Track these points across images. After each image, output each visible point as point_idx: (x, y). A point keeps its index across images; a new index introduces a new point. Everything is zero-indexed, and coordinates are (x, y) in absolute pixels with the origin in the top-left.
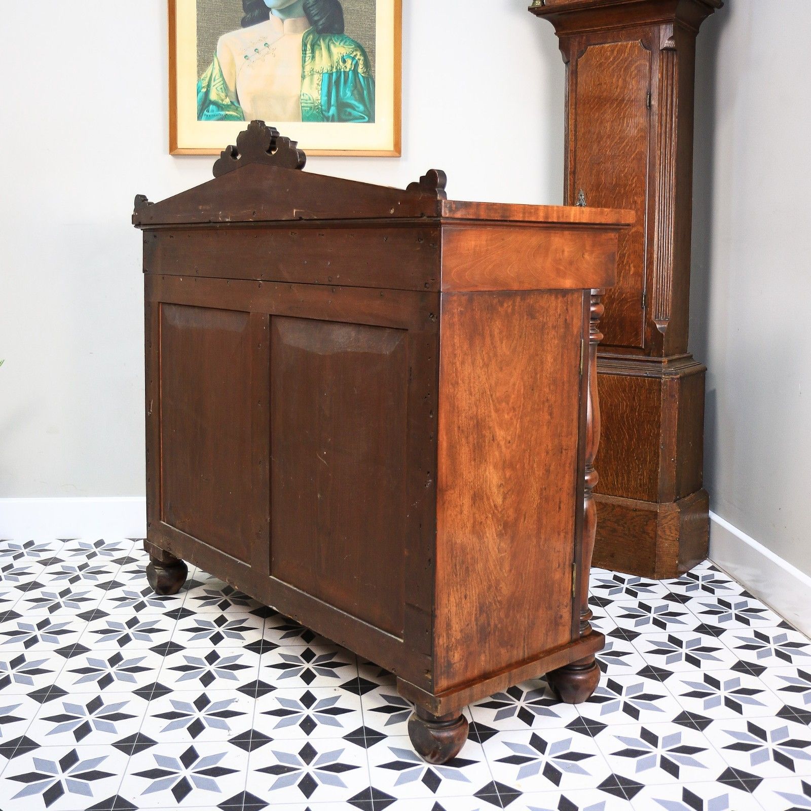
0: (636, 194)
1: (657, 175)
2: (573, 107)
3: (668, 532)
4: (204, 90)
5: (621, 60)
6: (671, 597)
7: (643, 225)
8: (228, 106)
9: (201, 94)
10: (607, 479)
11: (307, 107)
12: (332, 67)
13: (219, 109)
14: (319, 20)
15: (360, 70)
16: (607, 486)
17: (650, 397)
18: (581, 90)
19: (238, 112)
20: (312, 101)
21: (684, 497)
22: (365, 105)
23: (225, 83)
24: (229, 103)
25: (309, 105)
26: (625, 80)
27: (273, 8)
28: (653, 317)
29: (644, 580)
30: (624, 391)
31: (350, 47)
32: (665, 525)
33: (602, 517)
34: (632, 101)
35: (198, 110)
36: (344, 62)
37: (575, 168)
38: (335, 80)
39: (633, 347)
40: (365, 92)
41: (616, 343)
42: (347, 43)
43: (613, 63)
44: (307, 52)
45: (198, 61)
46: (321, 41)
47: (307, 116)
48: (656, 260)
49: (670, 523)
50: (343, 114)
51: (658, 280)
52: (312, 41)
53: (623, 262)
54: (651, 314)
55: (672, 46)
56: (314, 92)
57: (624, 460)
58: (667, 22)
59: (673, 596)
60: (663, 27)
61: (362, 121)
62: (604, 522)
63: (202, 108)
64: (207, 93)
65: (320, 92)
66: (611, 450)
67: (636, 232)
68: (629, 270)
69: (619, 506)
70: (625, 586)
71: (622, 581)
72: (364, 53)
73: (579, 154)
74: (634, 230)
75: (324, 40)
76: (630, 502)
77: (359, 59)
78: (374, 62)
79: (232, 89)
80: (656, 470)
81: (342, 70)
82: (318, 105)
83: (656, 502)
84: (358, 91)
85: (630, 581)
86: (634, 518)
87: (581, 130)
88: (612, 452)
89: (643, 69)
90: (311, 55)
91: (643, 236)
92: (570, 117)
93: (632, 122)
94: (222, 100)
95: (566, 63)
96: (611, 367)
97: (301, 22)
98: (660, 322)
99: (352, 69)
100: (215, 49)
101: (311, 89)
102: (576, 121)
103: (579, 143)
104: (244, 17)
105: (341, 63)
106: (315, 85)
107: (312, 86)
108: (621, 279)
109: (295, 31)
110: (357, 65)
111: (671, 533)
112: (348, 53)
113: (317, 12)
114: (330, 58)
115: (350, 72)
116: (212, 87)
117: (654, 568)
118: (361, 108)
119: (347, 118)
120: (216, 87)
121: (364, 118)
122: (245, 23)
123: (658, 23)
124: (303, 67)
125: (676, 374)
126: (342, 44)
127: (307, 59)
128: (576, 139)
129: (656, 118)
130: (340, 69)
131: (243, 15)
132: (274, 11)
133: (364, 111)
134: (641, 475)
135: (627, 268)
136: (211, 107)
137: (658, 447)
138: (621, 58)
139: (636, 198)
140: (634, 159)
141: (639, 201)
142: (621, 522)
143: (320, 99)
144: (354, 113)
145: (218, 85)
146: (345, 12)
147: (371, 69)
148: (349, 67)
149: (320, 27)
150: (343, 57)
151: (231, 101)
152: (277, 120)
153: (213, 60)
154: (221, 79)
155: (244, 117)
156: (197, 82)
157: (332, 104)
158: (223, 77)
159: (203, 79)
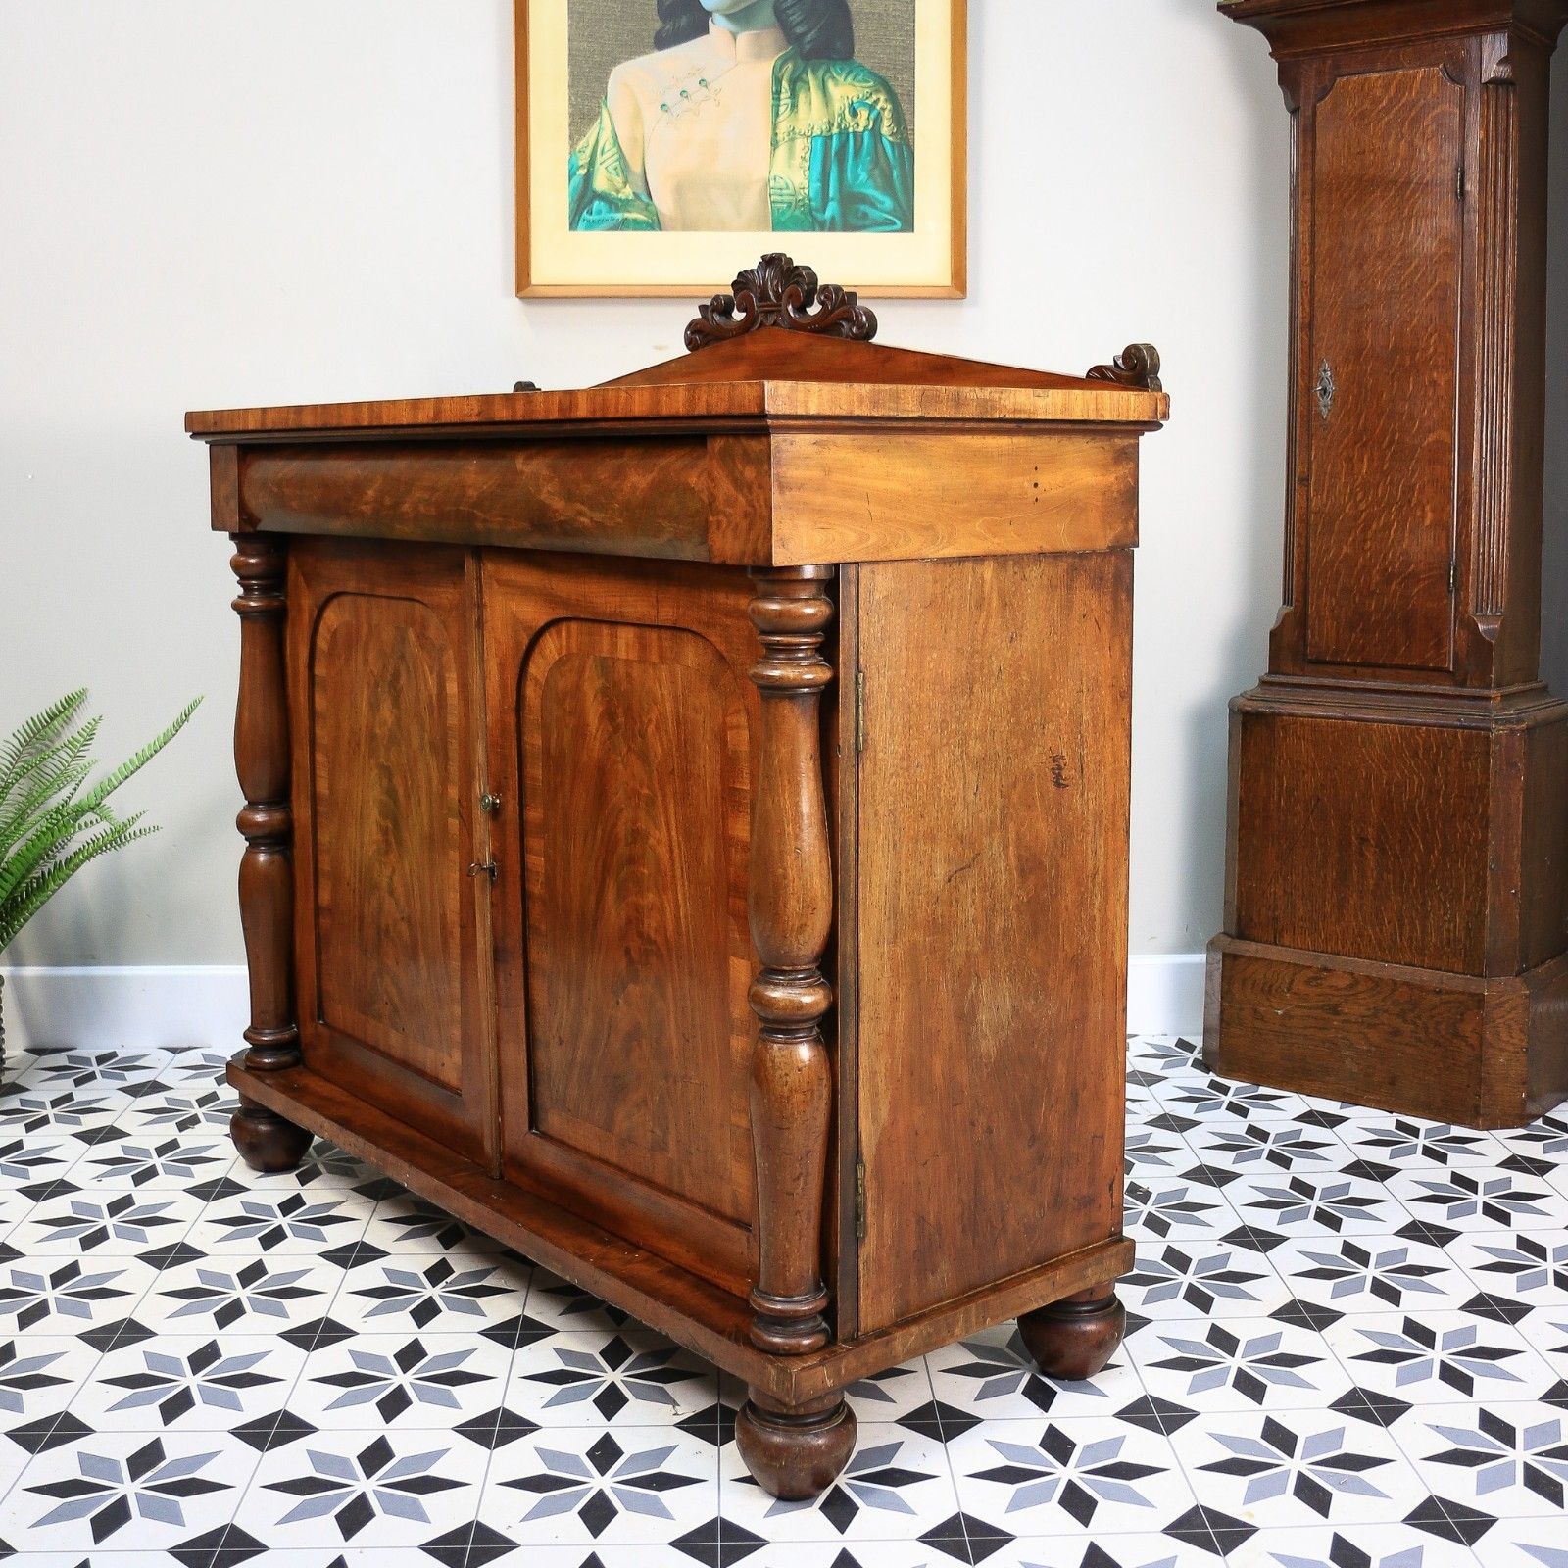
0: (1435, 366)
1: (1478, 329)
2: (1308, 197)
3: (1504, 1036)
4: (583, 172)
5: (1404, 105)
6: (1513, 1163)
7: (1450, 429)
8: (628, 201)
9: (577, 180)
10: (1381, 930)
11: (782, 203)
12: (830, 125)
13: (611, 208)
14: (802, 35)
15: (886, 128)
16: (1380, 944)
17: (1467, 767)
18: (1323, 163)
19: (646, 213)
20: (791, 191)
21: (1535, 967)
22: (896, 199)
23: (622, 157)
24: (631, 197)
25: (786, 198)
26: (1411, 144)
27: (718, 11)
28: (1471, 608)
29: (1457, 1131)
30: (1415, 754)
31: (864, 85)
32: (1500, 1021)
33: (1372, 1006)
34: (1427, 184)
35: (571, 211)
36: (854, 113)
37: (1312, 316)
38: (835, 150)
39: (1434, 670)
40: (896, 173)
41: (1396, 661)
42: (860, 78)
43: (1387, 110)
44: (782, 96)
45: (572, 115)
46: (810, 74)
47: (783, 219)
48: (1477, 497)
49: (1510, 1016)
50: (852, 216)
51: (1481, 536)
52: (793, 73)
53: (1410, 501)
54: (1468, 604)
55: (1505, 76)
56: (796, 174)
57: (1414, 891)
58: (1494, 29)
59: (1519, 1162)
60: (1489, 38)
61: (890, 228)
62: (1375, 1016)
63: (579, 207)
64: (588, 178)
65: (807, 173)
66: (1389, 873)
67: (1436, 441)
68: (1423, 518)
69: (1406, 984)
70: (1421, 1141)
71: (1414, 1132)
72: (892, 97)
73: (1320, 289)
74: (1431, 438)
75: (815, 72)
76: (1425, 976)
77: (883, 109)
78: (913, 113)
79: (637, 169)
80: (1481, 912)
81: (850, 130)
82: (803, 200)
83: (1482, 976)
84: (882, 171)
85: (1429, 1133)
86: (1435, 1007)
87: (1324, 243)
88: (1390, 876)
89: (1448, 121)
90: (789, 101)
91: (1452, 450)
92: (1301, 218)
93: (1426, 226)
94: (618, 192)
95: (1294, 111)
96: (1387, 708)
97: (771, 37)
98: (1485, 619)
99: (871, 127)
100: (604, 91)
101: (789, 166)
102: (1313, 225)
103: (1320, 268)
104: (661, 30)
105: (848, 117)
106: (797, 161)
107: (792, 162)
108: (1407, 535)
109: (758, 56)
110: (878, 120)
111: (1512, 1037)
112: (861, 96)
113: (799, 19)
114: (827, 106)
115: (866, 135)
116: (597, 165)
117: (1477, 1108)
118: (888, 203)
119: (860, 223)
120: (604, 165)
121: (893, 223)
122: (662, 42)
123: (1479, 32)
124: (775, 126)
125: (1520, 721)
126: (849, 79)
127: (782, 109)
128: (1313, 260)
129: (1475, 218)
130: (846, 129)
131: (658, 25)
132: (717, 17)
133: (895, 210)
134: (1450, 922)
135: (1419, 513)
136: (596, 204)
137: (1484, 868)
138: (1404, 100)
139: (1435, 375)
140: (1431, 298)
141: (1443, 380)
142: (1410, 1016)
143: (807, 186)
144: (873, 213)
145: (609, 161)
146: (855, 16)
147: (905, 128)
148: (863, 122)
149: (808, 47)
150: (851, 105)
151: (634, 193)
152: (722, 226)
153: (599, 113)
154: (615, 150)
155: (659, 223)
156: (568, 157)
157: (831, 196)
158: (619, 146)
159: (580, 151)
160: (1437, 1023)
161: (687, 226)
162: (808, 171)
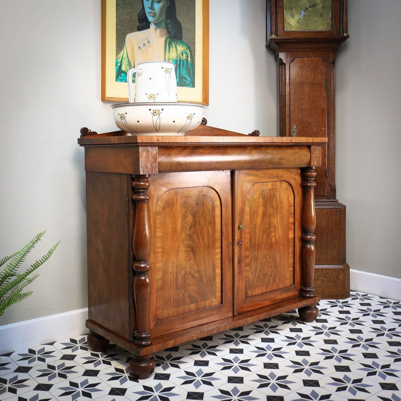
0: (322, 126)
3: (347, 277)
4: (119, 64)
9: (117, 66)
12: (177, 57)
13: (125, 76)
14: (171, 32)
15: (189, 60)
17: (336, 217)
18: (292, 78)
19: (135, 78)
22: (191, 79)
23: (129, 61)
26: (314, 75)
27: (152, 22)
31: (185, 47)
32: (346, 274)
34: (318, 84)
35: (116, 76)
36: (183, 55)
38: (178, 64)
39: (323, 196)
40: (191, 71)
42: (184, 45)
44: (167, 48)
45: (116, 47)
46: (173, 43)
52: (169, 42)
54: (330, 180)
57: (324, 247)
61: (190, 86)
63: (118, 74)
64: (120, 66)
72: (191, 51)
79: (133, 65)
80: (340, 250)
81: (182, 59)
84: (188, 71)
86: (333, 273)
87: (293, 96)
89: (323, 70)
90: (168, 49)
97: (164, 31)
100: (125, 41)
102: (290, 92)
103: (292, 102)
104: (139, 25)
105: (181, 55)
109: (161, 36)
110: (187, 57)
112: (184, 50)
113: (171, 27)
114: (177, 52)
115: (185, 60)
116: (123, 63)
117: (343, 294)
118: (189, 80)
119: (183, 84)
120: (125, 63)
122: (139, 29)
124: (165, 56)
126: (181, 45)
127: (167, 51)
128: (290, 100)
130: (181, 59)
132: (152, 24)
133: (191, 81)
134: (333, 253)
136: (122, 74)
138: (313, 65)
139: (321, 128)
140: (320, 110)
141: (323, 129)
142: (326, 276)
144: (187, 82)
146: (183, 28)
147: (193, 60)
148: (184, 57)
149: (172, 35)
150: (182, 52)
153: (123, 48)
154: (127, 59)
156: (115, 60)
157: (177, 76)
159: (118, 58)
160: (333, 277)
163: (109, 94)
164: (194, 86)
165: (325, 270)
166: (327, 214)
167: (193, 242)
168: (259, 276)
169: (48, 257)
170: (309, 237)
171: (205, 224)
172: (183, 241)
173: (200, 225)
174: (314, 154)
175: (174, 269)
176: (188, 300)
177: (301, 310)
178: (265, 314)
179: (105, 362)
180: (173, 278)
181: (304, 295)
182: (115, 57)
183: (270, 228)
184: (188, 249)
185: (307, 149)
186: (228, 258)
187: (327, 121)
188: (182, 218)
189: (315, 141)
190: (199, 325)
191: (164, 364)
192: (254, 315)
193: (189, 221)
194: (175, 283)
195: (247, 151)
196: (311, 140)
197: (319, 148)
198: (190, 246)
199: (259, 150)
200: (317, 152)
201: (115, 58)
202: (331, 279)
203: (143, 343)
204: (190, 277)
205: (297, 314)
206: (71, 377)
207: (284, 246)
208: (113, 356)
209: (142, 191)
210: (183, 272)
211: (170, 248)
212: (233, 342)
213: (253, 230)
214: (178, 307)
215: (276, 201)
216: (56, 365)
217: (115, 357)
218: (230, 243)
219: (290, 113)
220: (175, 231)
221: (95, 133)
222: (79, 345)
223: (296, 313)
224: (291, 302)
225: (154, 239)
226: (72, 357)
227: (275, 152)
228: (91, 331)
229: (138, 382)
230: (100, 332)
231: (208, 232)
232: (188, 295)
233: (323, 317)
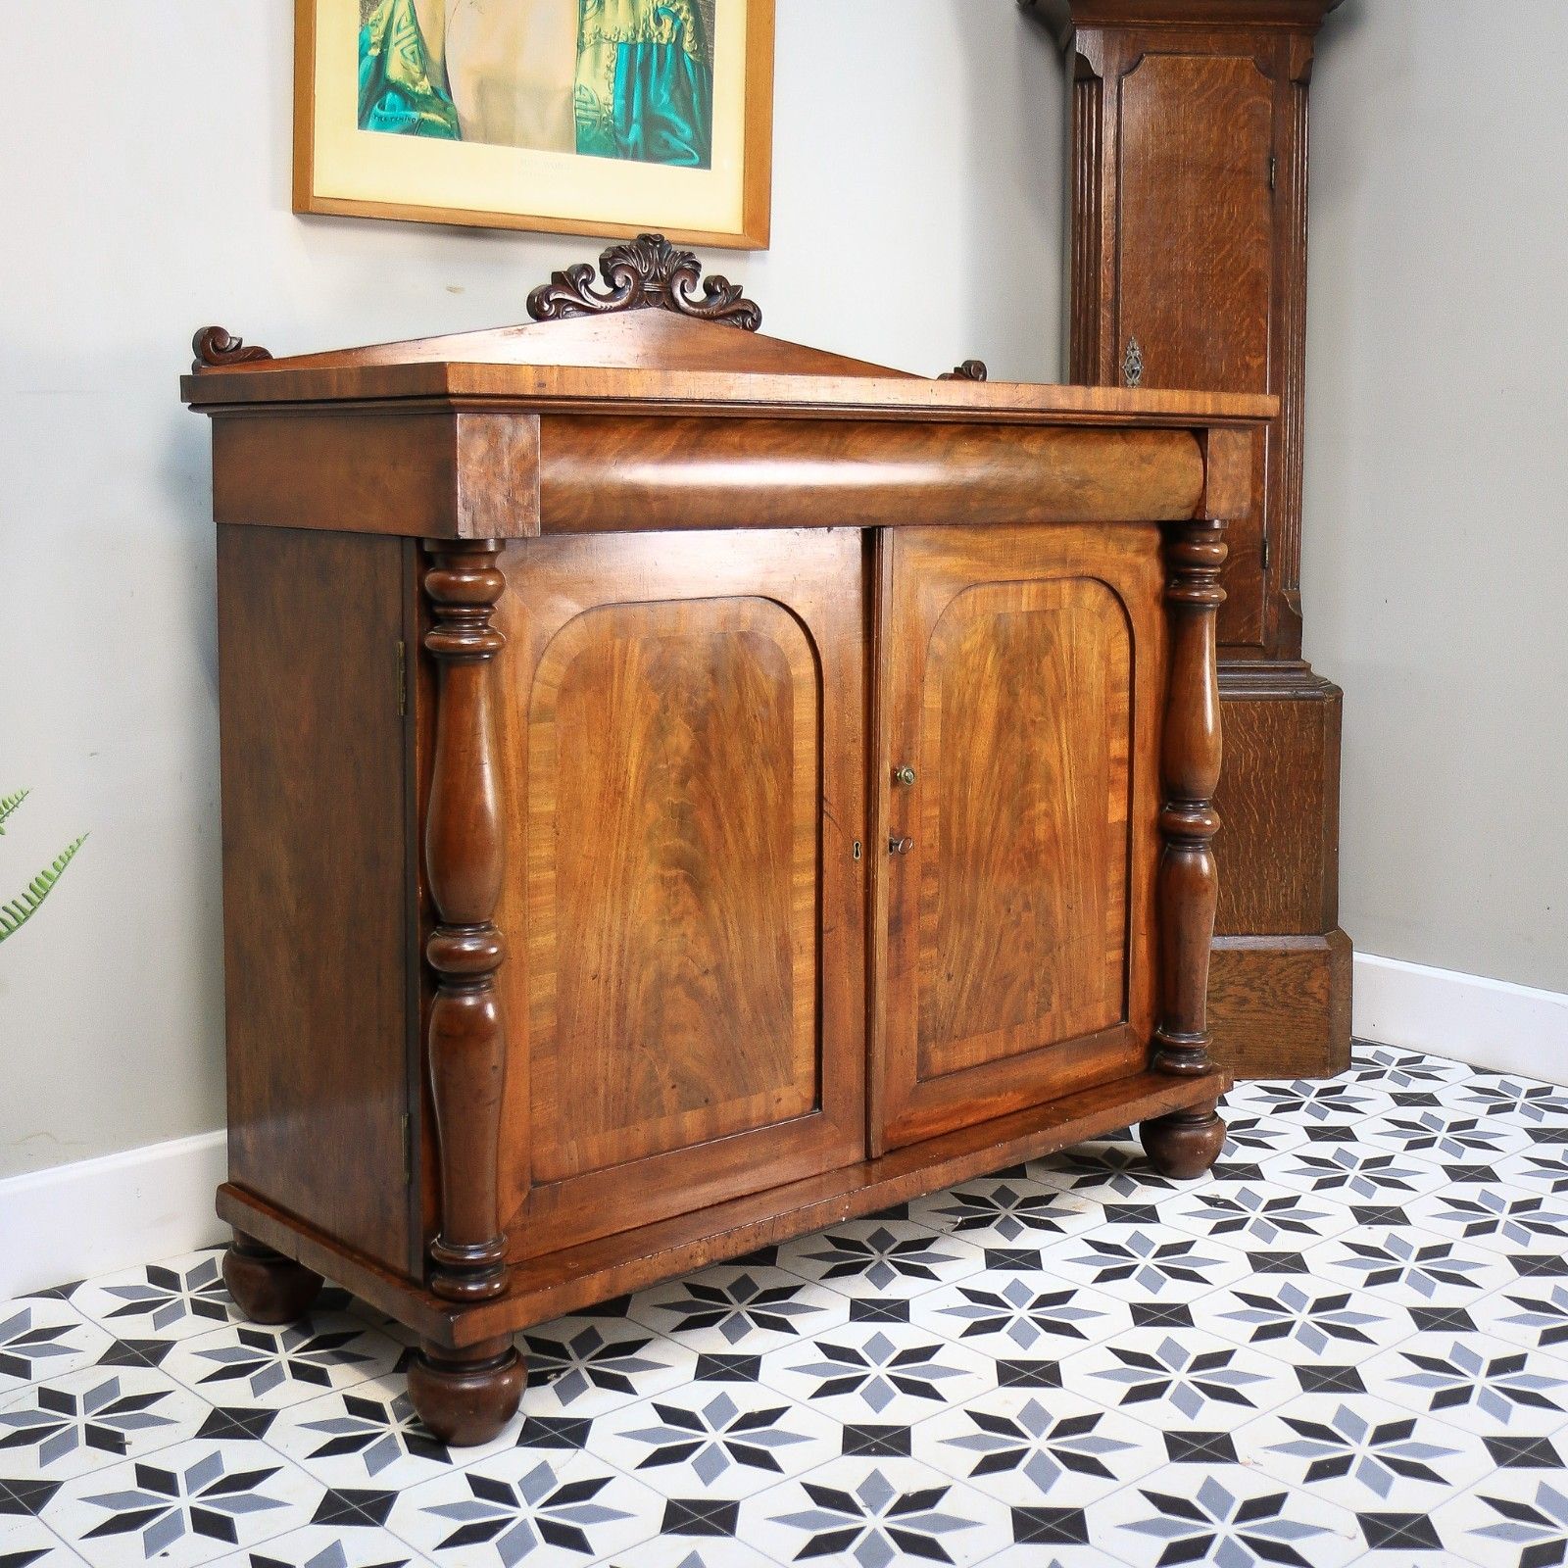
0: (1248, 350)
3: (1341, 986)
4: (375, 52)
5: (1216, 90)
8: (426, 97)
9: (368, 62)
11: (586, 119)
12: (636, 31)
13: (406, 103)
15: (688, 44)
17: (1302, 737)
19: (445, 115)
20: (595, 107)
22: (694, 128)
23: (420, 40)
24: (429, 92)
25: (590, 114)
26: (1223, 130)
28: (1280, 584)
30: (1250, 729)
32: (1339, 973)
34: (1239, 172)
35: (361, 104)
36: (659, 22)
38: (640, 64)
39: (1245, 645)
40: (695, 95)
47: (587, 140)
48: (1285, 479)
49: (1344, 967)
50: (653, 148)
54: (1278, 580)
56: (599, 85)
57: (1250, 861)
60: (1295, 37)
61: (687, 162)
63: (369, 98)
64: (381, 61)
65: (612, 85)
69: (1250, 952)
72: (694, 9)
79: (436, 56)
80: (1317, 873)
81: (655, 41)
82: (607, 118)
83: (1319, 934)
84: (683, 92)
86: (1282, 970)
87: (1131, 220)
89: (1260, 113)
94: (415, 83)
98: (1288, 594)
99: (673, 40)
101: (595, 78)
102: (1118, 199)
105: (652, 24)
106: (603, 69)
107: (598, 70)
110: (680, 32)
111: (1345, 986)
112: (666, 2)
114: (633, 8)
115: (669, 47)
116: (392, 46)
117: (1325, 1059)
118: (688, 132)
119: (661, 153)
120: (400, 46)
121: (692, 157)
124: (582, 25)
127: (589, 3)
128: (1118, 236)
130: (651, 39)
133: (694, 141)
134: (1286, 887)
136: (390, 96)
137: (1320, 830)
139: (1247, 358)
140: (1243, 283)
141: (1255, 363)
142: (1257, 983)
143: (611, 102)
144: (675, 143)
145: (405, 43)
147: (705, 46)
148: (666, 34)
150: (656, 10)
151: (432, 87)
152: (527, 143)
154: (412, 29)
155: (459, 130)
156: (359, 30)
157: (635, 116)
158: (417, 25)
159: (372, 25)
160: (1285, 985)
161: (489, 136)
162: (613, 85)
163: (326, 184)
164: (705, 162)
165: (1251, 958)
166: (1263, 721)
167: (693, 842)
168: (976, 988)
169: (28, 907)
170: (1190, 819)
171: (749, 762)
172: (650, 836)
173: (724, 767)
174: (1221, 462)
175: (609, 961)
176: (669, 1097)
177: (1154, 1130)
178: (1003, 1148)
179: (300, 1372)
180: (607, 999)
181: (1168, 1063)
182: (359, 17)
183: (1026, 781)
184: (673, 873)
185: (1192, 443)
186: (848, 911)
187: (1272, 330)
188: (647, 737)
189: (1226, 411)
190: (720, 1204)
191: (563, 1375)
192: (956, 1156)
193: (677, 752)
194: (612, 1021)
195: (935, 445)
196: (1209, 402)
197: (1243, 439)
198: (678, 861)
199: (985, 444)
200: (1232, 454)
201: (358, 23)
202: (1275, 995)
203: (471, 1288)
204: (680, 992)
205: (1135, 1146)
206: (146, 1446)
207: (1086, 856)
208: (338, 1345)
209: (468, 615)
210: (649, 975)
211: (594, 869)
212: (864, 1272)
213: (956, 789)
214: (624, 1125)
215: (1054, 663)
216: (77, 1388)
217: (347, 1348)
218: (857, 845)
219: (1116, 292)
220: (613, 791)
221: (259, 355)
222: (185, 1295)
223: (1130, 1138)
224: (1112, 1096)
225: (518, 825)
226: (151, 1353)
227: (1054, 450)
228: (242, 1235)
229: (446, 1459)
230: (281, 1239)
231: (761, 796)
232: (673, 1075)
233: (1243, 1155)
